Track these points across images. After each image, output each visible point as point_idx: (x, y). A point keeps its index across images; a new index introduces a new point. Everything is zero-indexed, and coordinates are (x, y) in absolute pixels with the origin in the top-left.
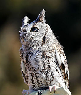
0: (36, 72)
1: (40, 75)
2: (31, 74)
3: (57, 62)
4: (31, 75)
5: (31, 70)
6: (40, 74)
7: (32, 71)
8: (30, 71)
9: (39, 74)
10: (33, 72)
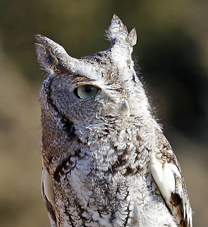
0: (84, 215)
1: (96, 224)
2: (70, 215)
3: (157, 188)
4: (70, 218)
5: (69, 204)
6: (97, 221)
7: (71, 209)
8: (65, 207)
9: (92, 220)
10: (76, 214)
